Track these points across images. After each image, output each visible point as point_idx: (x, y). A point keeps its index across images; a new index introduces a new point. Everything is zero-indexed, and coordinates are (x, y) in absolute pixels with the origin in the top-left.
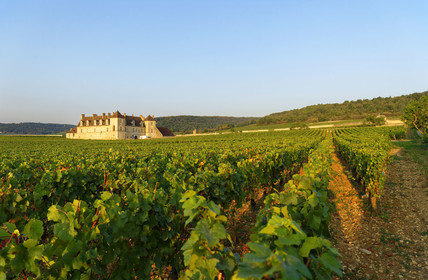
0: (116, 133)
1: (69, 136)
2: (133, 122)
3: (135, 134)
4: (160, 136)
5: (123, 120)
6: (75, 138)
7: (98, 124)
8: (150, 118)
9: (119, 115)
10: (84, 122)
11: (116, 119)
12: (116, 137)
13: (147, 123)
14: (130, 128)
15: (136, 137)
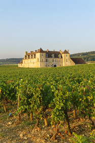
0: (39, 63)
1: (20, 65)
2: (53, 55)
3: (54, 63)
4: (74, 64)
5: (44, 54)
6: (22, 67)
7: (32, 58)
8: (66, 52)
9: (41, 51)
10: (26, 56)
11: (39, 54)
12: (39, 66)
13: (63, 55)
14: (50, 60)
15: (55, 66)
